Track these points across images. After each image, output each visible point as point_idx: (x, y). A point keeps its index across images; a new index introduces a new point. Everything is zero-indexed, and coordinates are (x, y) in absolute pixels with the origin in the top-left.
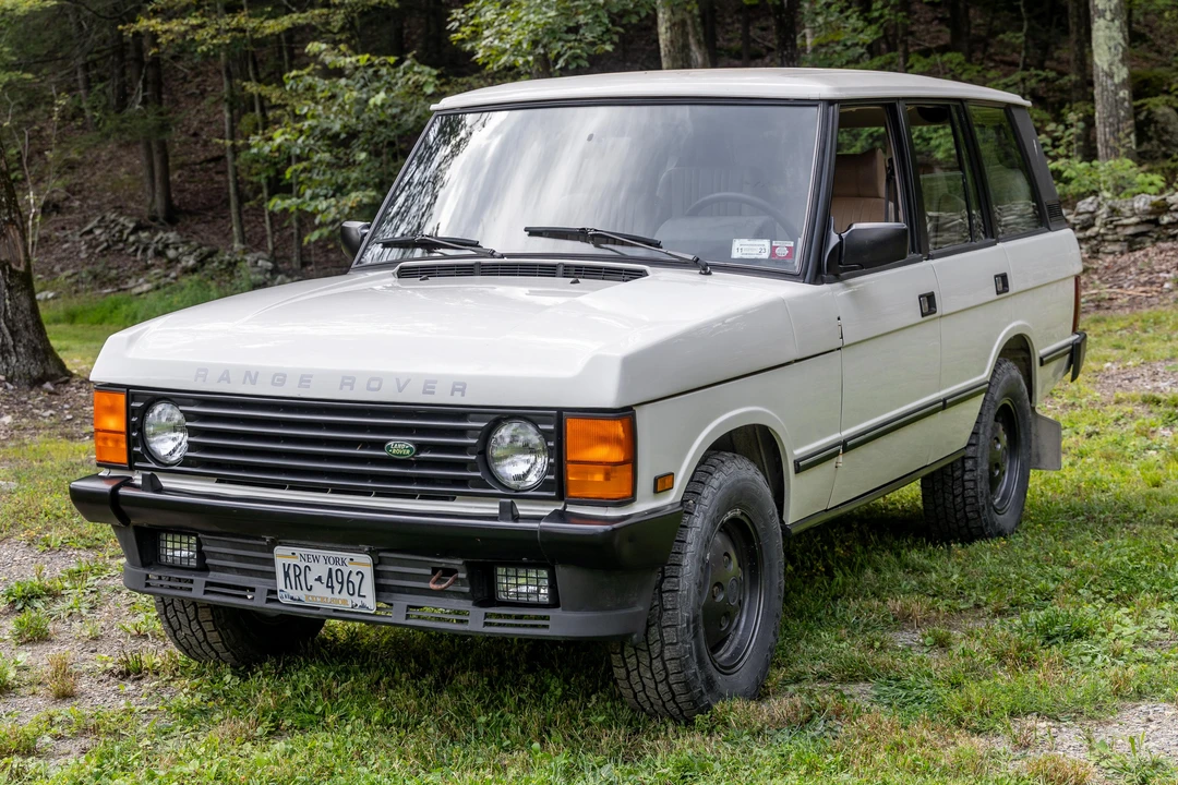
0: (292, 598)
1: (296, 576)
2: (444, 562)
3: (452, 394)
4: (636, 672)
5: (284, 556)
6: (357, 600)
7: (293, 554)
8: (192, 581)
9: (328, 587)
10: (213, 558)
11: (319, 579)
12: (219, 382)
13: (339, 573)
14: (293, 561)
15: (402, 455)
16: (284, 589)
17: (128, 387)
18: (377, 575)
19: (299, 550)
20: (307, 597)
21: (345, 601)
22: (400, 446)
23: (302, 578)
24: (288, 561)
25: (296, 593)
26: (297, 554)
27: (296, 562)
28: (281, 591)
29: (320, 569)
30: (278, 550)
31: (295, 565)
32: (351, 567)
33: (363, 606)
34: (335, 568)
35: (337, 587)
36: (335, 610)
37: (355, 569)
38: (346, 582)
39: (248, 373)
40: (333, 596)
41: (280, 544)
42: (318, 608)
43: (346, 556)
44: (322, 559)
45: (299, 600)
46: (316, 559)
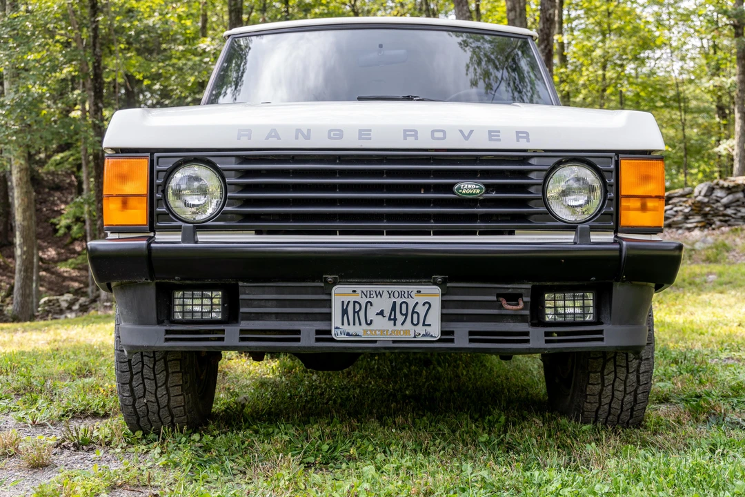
0: (348, 334)
1: (355, 312)
2: (511, 288)
3: (518, 141)
4: (610, 387)
5: (342, 294)
6: (421, 329)
7: (354, 291)
8: (223, 331)
9: (390, 319)
10: (248, 306)
11: (381, 313)
12: (267, 139)
13: (404, 306)
14: (352, 299)
15: (472, 194)
16: (340, 325)
17: (151, 151)
18: (444, 304)
19: (359, 288)
20: (365, 331)
21: (407, 332)
22: (469, 188)
23: (362, 314)
24: (346, 299)
25: (352, 329)
26: (359, 291)
27: (358, 298)
28: (337, 328)
29: (385, 304)
30: (337, 289)
31: (355, 302)
32: (417, 299)
33: (427, 335)
34: (399, 301)
35: (400, 318)
36: (394, 342)
37: (421, 300)
38: (411, 314)
39: (299, 131)
40: (396, 328)
41: (340, 283)
42: (375, 342)
43: (413, 288)
44: (386, 295)
45: (357, 335)
46: (380, 294)
